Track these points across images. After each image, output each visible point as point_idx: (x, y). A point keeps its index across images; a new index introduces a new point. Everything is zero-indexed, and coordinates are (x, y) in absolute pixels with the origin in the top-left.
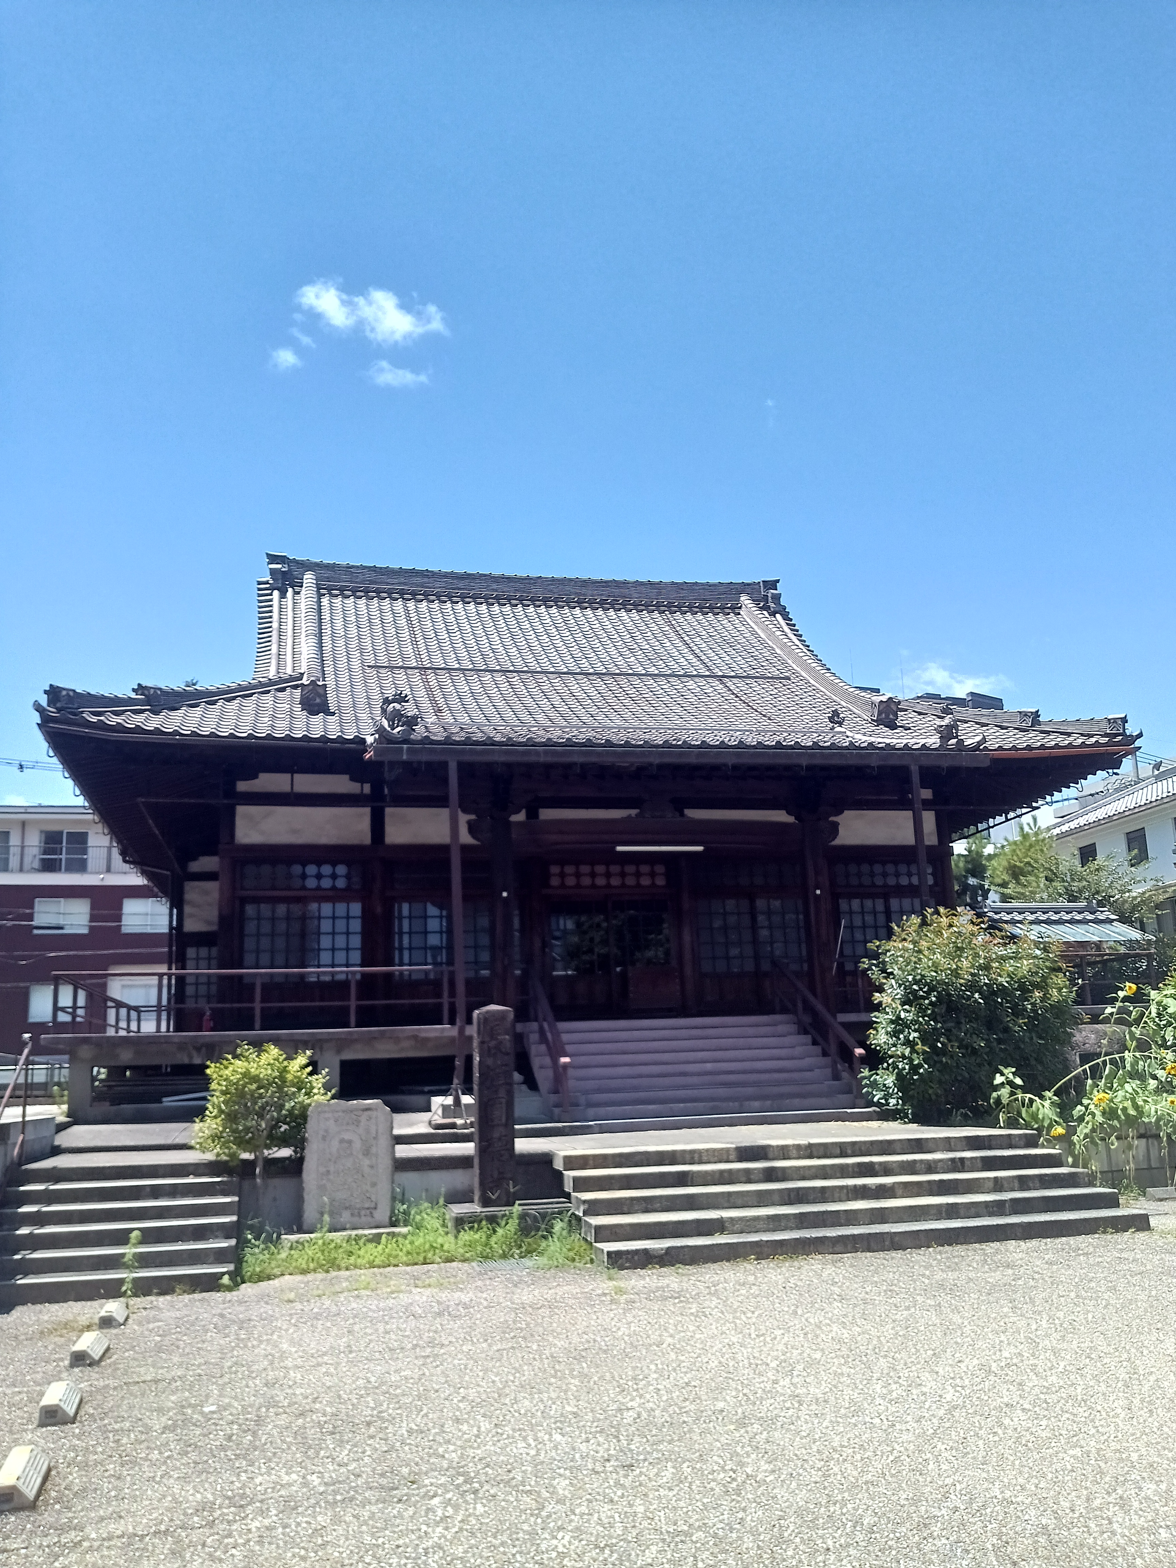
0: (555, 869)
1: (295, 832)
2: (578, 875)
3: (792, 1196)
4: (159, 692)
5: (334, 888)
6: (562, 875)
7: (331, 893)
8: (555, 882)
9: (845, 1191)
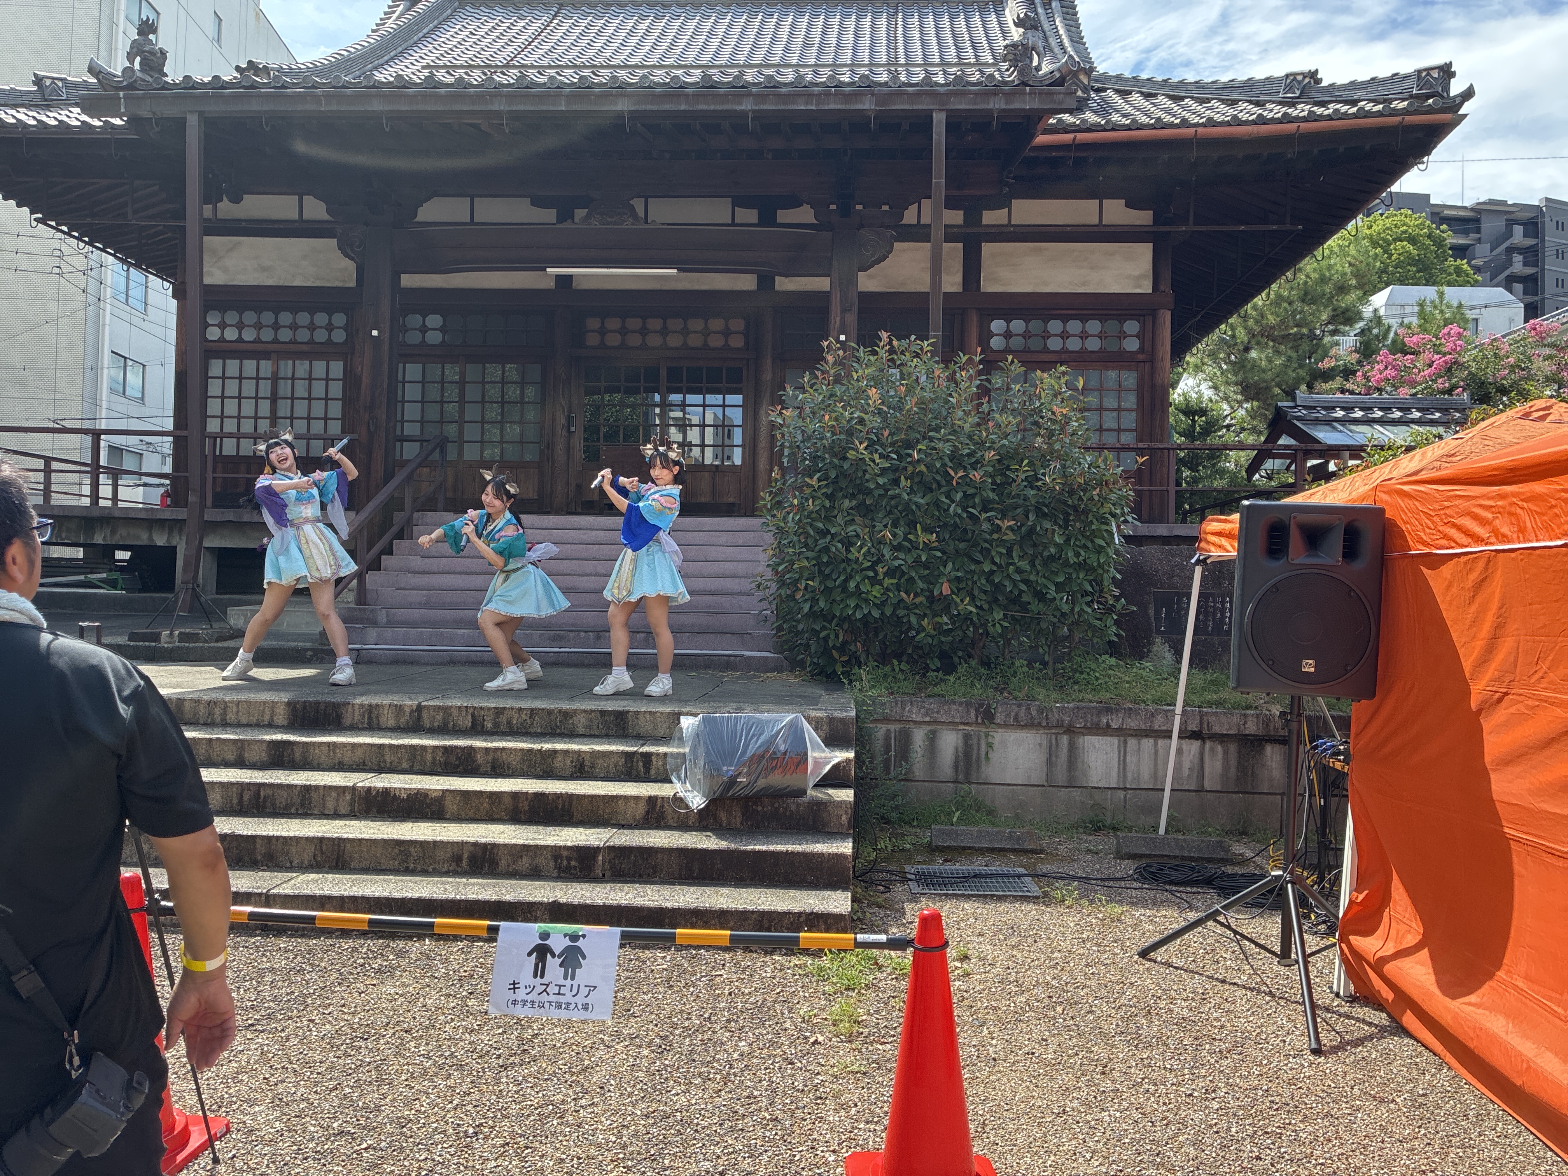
0: (593, 323)
1: (264, 269)
2: (623, 331)
3: (246, 798)
4: (60, 84)
5: (329, 342)
6: (602, 332)
7: (305, 348)
8: (592, 340)
9: (348, 797)
